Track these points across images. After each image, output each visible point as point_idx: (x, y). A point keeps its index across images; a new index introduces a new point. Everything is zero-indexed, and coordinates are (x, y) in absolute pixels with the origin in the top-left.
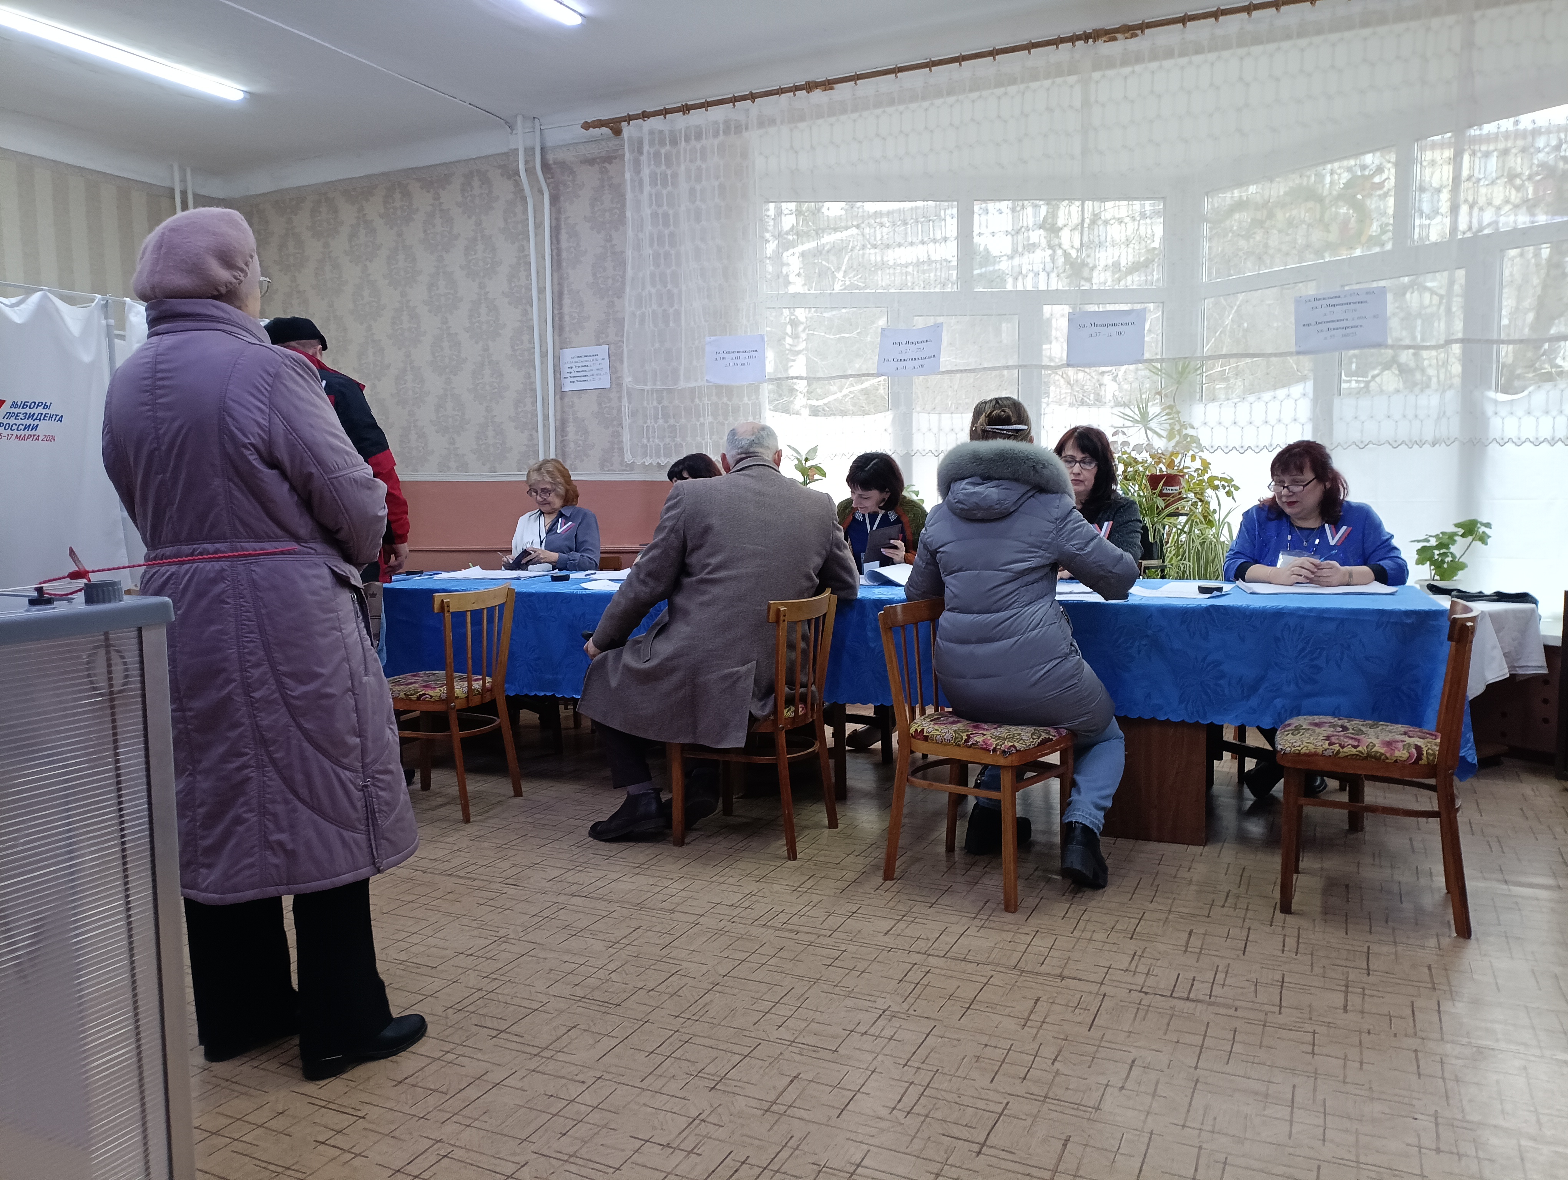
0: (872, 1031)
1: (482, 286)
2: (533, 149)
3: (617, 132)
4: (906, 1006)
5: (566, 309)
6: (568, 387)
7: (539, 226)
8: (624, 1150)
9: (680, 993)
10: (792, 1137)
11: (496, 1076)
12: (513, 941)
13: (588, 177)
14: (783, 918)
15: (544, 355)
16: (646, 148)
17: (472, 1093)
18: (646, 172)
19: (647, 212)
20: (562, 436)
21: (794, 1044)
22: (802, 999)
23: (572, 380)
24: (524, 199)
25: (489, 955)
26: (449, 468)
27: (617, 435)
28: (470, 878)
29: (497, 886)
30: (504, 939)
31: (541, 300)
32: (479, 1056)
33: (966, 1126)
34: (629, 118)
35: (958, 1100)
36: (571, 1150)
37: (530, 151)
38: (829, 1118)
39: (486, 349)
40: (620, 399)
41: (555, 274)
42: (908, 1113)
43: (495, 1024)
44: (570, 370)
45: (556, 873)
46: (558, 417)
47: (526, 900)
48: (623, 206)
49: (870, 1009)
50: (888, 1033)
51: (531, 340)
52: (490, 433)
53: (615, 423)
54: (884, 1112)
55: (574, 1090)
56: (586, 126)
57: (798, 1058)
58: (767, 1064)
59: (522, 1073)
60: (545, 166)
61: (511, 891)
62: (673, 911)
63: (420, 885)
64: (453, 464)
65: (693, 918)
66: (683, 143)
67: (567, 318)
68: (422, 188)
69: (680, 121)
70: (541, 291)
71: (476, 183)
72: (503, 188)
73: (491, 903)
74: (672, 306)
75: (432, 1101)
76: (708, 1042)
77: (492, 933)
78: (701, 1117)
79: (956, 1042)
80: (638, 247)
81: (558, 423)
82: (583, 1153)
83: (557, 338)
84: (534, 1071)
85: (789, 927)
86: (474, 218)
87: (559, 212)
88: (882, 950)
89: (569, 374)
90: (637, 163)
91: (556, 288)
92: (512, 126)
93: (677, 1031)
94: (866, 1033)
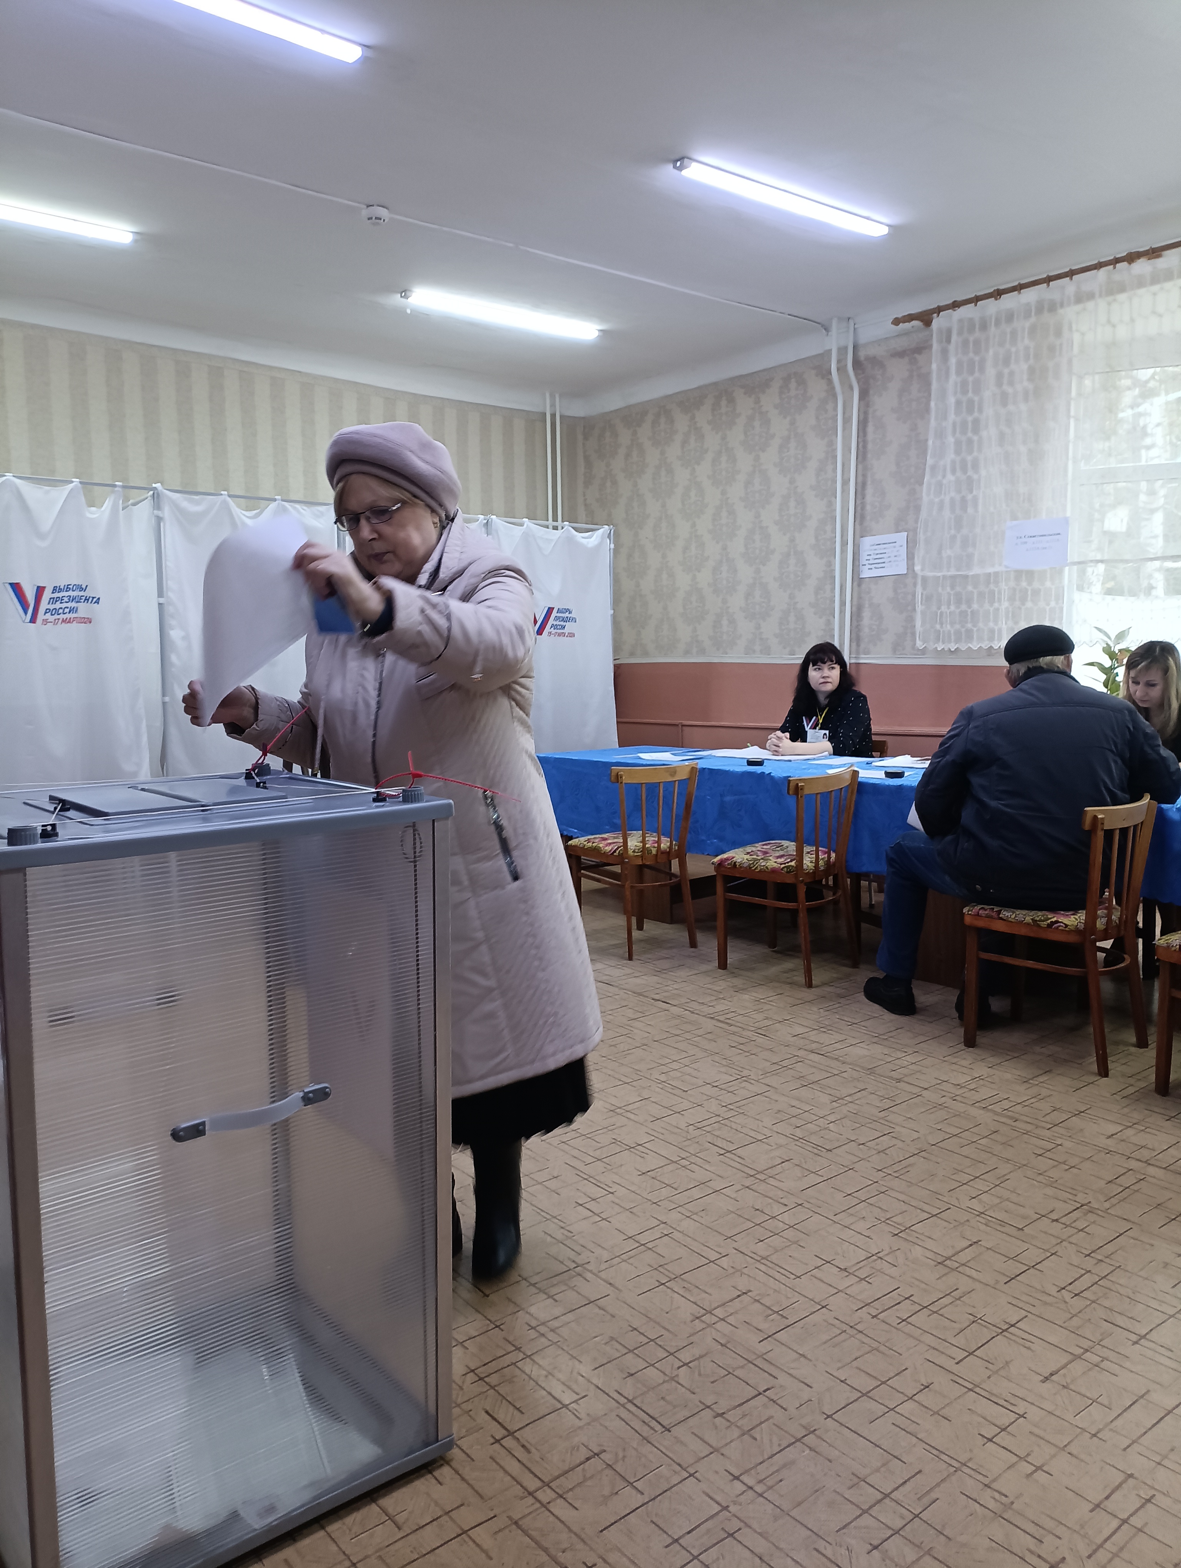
0: (1063, 1220)
2: (846, 348)
3: (928, 323)
4: (1107, 1205)
5: (869, 498)
6: (866, 573)
7: (847, 421)
8: (806, 1264)
9: (887, 1152)
10: (957, 1289)
11: (718, 1184)
12: (752, 1082)
13: (898, 369)
14: (1006, 1104)
15: (844, 544)
16: (954, 337)
17: (696, 1193)
18: (953, 361)
19: (952, 400)
20: (858, 621)
21: (983, 1215)
22: (1002, 1179)
23: (870, 567)
24: (835, 396)
25: (731, 1089)
26: (754, 652)
27: (911, 620)
28: (727, 1023)
29: (750, 1034)
30: (746, 1079)
31: (845, 490)
32: (707, 1167)
33: (1131, 1318)
34: (939, 310)
35: (1131, 1295)
36: (764, 1254)
37: (842, 350)
38: (997, 1282)
39: (792, 540)
40: (915, 585)
41: (860, 467)
42: (1076, 1295)
43: (723, 1144)
44: (868, 558)
45: (800, 1030)
46: (855, 603)
47: (771, 1050)
48: (930, 395)
49: (1068, 1201)
50: (1080, 1225)
51: (834, 530)
52: (792, 618)
53: (910, 608)
54: (1053, 1290)
55: (777, 1209)
56: (897, 322)
57: (983, 1227)
58: (952, 1226)
59: (739, 1187)
60: (857, 363)
61: (760, 1040)
62: (899, 1081)
63: (686, 1023)
64: (757, 648)
65: (916, 1090)
66: (993, 328)
67: (868, 507)
68: (745, 394)
69: (991, 307)
70: (846, 482)
71: (793, 385)
72: (817, 388)
73: (741, 1047)
74: (971, 491)
75: (666, 1192)
76: (902, 1197)
77: (737, 1072)
78: (880, 1255)
79: (1148, 1247)
80: (940, 434)
81: (854, 609)
82: (774, 1258)
83: (858, 526)
84: (747, 1187)
85: (1010, 1114)
86: (788, 419)
87: (867, 406)
88: (1100, 1151)
89: (868, 562)
90: (945, 353)
91: (860, 479)
92: (827, 329)
93: (877, 1182)
94: (1057, 1220)
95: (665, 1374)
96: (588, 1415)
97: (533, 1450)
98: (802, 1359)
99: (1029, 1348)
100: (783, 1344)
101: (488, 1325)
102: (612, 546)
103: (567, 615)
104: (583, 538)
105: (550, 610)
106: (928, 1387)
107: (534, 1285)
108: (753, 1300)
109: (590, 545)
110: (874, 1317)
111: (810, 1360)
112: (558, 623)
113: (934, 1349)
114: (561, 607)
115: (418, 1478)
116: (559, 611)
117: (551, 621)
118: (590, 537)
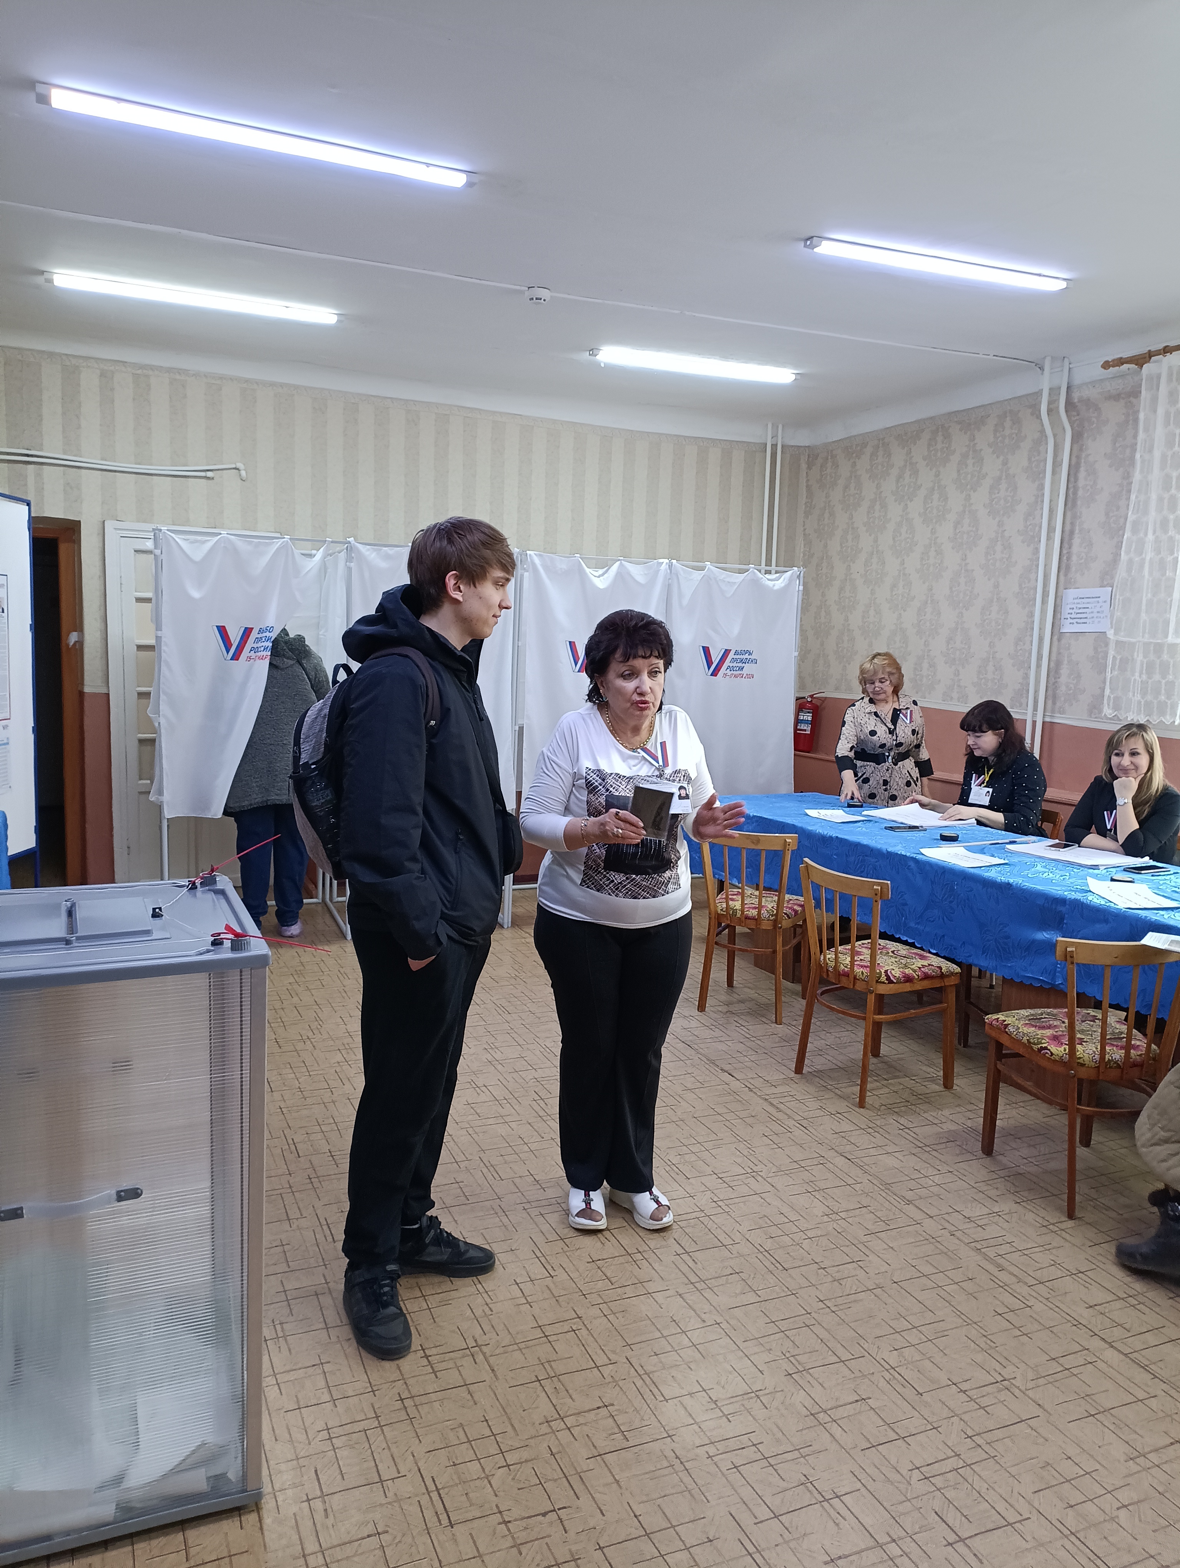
0: (972, 1392)
1: (1000, 524)
2: (1059, 388)
3: (1140, 368)
4: (1031, 1385)
5: (1075, 549)
6: (1067, 628)
7: (1057, 464)
8: (683, 1388)
9: (843, 1281)
10: (811, 1446)
11: (654, 1286)
12: (760, 1178)
13: (1113, 412)
14: (1003, 1249)
15: (1045, 594)
16: (1163, 385)
17: (628, 1292)
18: (1161, 411)
19: (1157, 453)
20: (1055, 678)
21: (892, 1371)
22: (940, 1334)
23: (1072, 621)
24: (1045, 440)
25: (733, 1184)
26: (952, 698)
28: (777, 1108)
29: (791, 1123)
30: (755, 1174)
31: (1051, 539)
32: (656, 1265)
33: (965, 1515)
34: (1149, 354)
37: (1054, 391)
39: (996, 586)
41: (1067, 514)
43: (687, 1243)
44: (1071, 611)
46: (1054, 657)
47: (801, 1145)
48: (1136, 445)
51: (1038, 580)
52: (990, 668)
54: (906, 1468)
55: (695, 1323)
56: (1106, 365)
57: (882, 1383)
58: (852, 1376)
59: (672, 1292)
60: (1069, 404)
61: (798, 1132)
62: (910, 1202)
63: (738, 1101)
64: (955, 695)
65: (920, 1217)
67: (1074, 558)
68: (961, 430)
70: (1051, 530)
71: (1008, 423)
72: (1031, 427)
73: (774, 1137)
75: (601, 1285)
76: (824, 1335)
77: (751, 1165)
78: (758, 1393)
79: (1040, 1440)
81: (1052, 664)
82: (656, 1375)
83: (1061, 578)
85: (1001, 1260)
86: (1001, 458)
87: (1081, 450)
88: (1069, 1321)
89: (1070, 616)
90: (1155, 400)
91: (1068, 527)
92: (1042, 368)
93: (810, 1313)
94: (964, 1392)
95: (484, 1470)
96: (395, 1494)
97: (331, 1516)
98: (615, 1485)
99: (837, 1525)
100: (606, 1465)
101: (367, 1388)
102: (801, 588)
103: (747, 656)
104: (768, 580)
105: (727, 652)
106: (711, 1541)
107: (427, 1357)
108: (609, 1415)
109: (776, 588)
110: (710, 1457)
111: (620, 1487)
112: (735, 664)
113: (744, 1503)
114: (739, 649)
115: (227, 1518)
116: (736, 653)
117: (727, 663)
118: (777, 579)
